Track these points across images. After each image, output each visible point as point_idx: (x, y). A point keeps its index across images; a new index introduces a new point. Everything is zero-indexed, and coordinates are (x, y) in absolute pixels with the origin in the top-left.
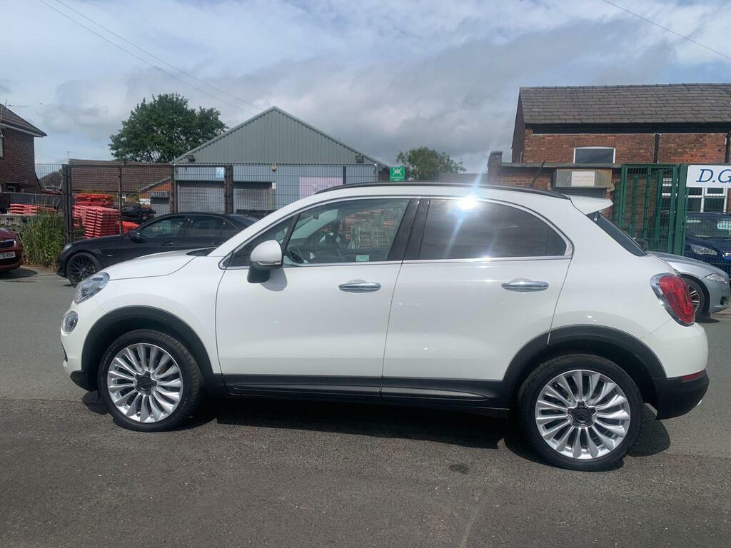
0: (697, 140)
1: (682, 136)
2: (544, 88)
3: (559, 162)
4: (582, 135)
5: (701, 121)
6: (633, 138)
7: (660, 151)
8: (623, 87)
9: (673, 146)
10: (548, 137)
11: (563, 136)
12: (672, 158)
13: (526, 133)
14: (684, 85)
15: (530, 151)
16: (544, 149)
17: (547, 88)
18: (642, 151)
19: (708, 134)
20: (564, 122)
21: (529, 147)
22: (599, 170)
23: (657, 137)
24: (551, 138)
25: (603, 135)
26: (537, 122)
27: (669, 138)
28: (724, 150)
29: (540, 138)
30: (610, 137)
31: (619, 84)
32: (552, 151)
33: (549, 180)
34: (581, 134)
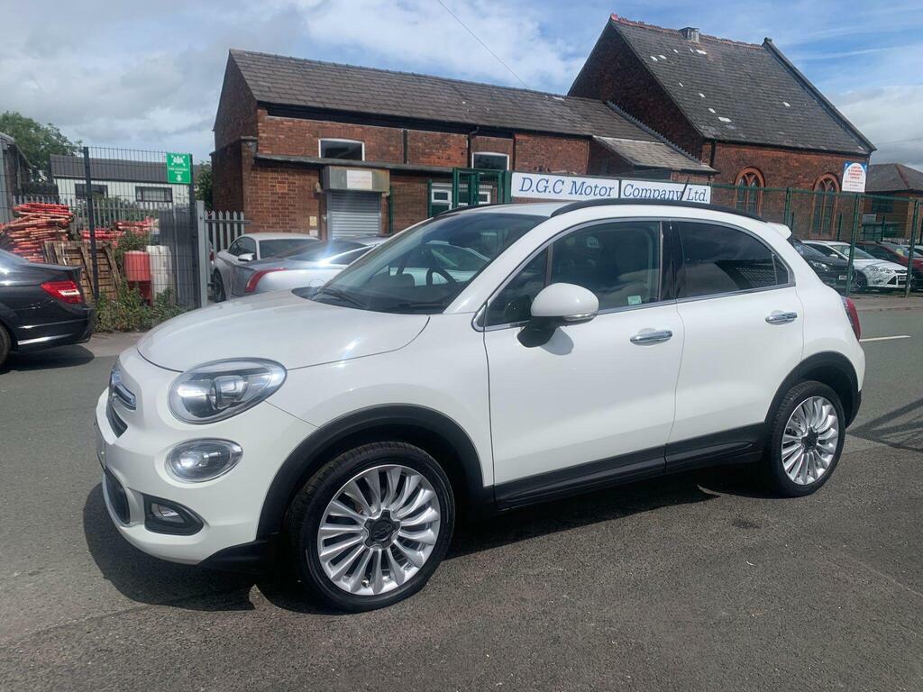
0: (441, 141)
1: (427, 134)
2: (261, 54)
3: (302, 155)
4: (327, 123)
5: (444, 119)
6: (380, 132)
7: (409, 150)
8: (353, 67)
9: (420, 144)
10: (287, 122)
11: (305, 122)
12: (421, 159)
13: (259, 114)
14: (413, 75)
15: (266, 138)
16: (283, 137)
17: (266, 56)
18: (391, 148)
19: (452, 134)
20: (303, 104)
21: (264, 132)
22: (377, 171)
23: (405, 133)
24: (291, 123)
25: (350, 125)
26: (272, 101)
27: (416, 135)
28: (466, 153)
29: (277, 123)
30: (358, 128)
31: (350, 64)
32: (294, 141)
33: (317, 179)
34: (324, 122)
